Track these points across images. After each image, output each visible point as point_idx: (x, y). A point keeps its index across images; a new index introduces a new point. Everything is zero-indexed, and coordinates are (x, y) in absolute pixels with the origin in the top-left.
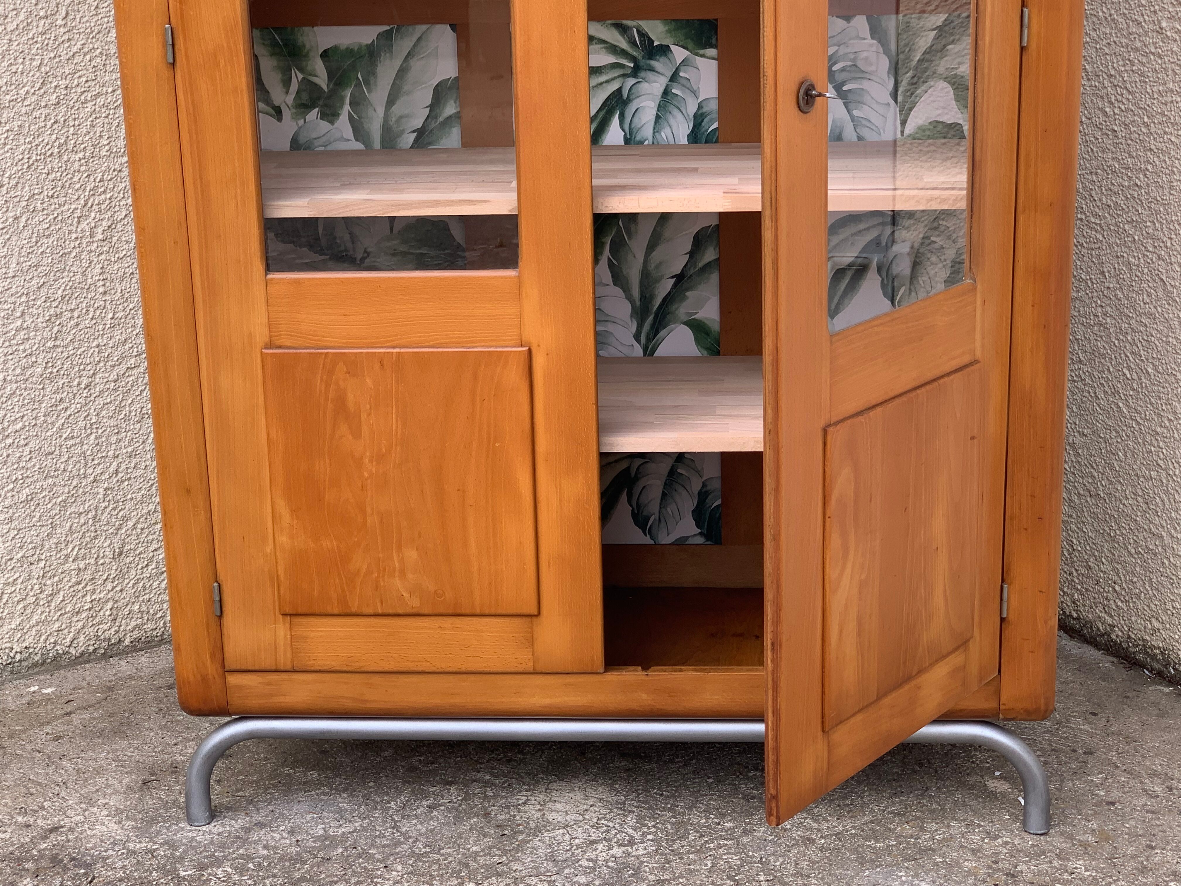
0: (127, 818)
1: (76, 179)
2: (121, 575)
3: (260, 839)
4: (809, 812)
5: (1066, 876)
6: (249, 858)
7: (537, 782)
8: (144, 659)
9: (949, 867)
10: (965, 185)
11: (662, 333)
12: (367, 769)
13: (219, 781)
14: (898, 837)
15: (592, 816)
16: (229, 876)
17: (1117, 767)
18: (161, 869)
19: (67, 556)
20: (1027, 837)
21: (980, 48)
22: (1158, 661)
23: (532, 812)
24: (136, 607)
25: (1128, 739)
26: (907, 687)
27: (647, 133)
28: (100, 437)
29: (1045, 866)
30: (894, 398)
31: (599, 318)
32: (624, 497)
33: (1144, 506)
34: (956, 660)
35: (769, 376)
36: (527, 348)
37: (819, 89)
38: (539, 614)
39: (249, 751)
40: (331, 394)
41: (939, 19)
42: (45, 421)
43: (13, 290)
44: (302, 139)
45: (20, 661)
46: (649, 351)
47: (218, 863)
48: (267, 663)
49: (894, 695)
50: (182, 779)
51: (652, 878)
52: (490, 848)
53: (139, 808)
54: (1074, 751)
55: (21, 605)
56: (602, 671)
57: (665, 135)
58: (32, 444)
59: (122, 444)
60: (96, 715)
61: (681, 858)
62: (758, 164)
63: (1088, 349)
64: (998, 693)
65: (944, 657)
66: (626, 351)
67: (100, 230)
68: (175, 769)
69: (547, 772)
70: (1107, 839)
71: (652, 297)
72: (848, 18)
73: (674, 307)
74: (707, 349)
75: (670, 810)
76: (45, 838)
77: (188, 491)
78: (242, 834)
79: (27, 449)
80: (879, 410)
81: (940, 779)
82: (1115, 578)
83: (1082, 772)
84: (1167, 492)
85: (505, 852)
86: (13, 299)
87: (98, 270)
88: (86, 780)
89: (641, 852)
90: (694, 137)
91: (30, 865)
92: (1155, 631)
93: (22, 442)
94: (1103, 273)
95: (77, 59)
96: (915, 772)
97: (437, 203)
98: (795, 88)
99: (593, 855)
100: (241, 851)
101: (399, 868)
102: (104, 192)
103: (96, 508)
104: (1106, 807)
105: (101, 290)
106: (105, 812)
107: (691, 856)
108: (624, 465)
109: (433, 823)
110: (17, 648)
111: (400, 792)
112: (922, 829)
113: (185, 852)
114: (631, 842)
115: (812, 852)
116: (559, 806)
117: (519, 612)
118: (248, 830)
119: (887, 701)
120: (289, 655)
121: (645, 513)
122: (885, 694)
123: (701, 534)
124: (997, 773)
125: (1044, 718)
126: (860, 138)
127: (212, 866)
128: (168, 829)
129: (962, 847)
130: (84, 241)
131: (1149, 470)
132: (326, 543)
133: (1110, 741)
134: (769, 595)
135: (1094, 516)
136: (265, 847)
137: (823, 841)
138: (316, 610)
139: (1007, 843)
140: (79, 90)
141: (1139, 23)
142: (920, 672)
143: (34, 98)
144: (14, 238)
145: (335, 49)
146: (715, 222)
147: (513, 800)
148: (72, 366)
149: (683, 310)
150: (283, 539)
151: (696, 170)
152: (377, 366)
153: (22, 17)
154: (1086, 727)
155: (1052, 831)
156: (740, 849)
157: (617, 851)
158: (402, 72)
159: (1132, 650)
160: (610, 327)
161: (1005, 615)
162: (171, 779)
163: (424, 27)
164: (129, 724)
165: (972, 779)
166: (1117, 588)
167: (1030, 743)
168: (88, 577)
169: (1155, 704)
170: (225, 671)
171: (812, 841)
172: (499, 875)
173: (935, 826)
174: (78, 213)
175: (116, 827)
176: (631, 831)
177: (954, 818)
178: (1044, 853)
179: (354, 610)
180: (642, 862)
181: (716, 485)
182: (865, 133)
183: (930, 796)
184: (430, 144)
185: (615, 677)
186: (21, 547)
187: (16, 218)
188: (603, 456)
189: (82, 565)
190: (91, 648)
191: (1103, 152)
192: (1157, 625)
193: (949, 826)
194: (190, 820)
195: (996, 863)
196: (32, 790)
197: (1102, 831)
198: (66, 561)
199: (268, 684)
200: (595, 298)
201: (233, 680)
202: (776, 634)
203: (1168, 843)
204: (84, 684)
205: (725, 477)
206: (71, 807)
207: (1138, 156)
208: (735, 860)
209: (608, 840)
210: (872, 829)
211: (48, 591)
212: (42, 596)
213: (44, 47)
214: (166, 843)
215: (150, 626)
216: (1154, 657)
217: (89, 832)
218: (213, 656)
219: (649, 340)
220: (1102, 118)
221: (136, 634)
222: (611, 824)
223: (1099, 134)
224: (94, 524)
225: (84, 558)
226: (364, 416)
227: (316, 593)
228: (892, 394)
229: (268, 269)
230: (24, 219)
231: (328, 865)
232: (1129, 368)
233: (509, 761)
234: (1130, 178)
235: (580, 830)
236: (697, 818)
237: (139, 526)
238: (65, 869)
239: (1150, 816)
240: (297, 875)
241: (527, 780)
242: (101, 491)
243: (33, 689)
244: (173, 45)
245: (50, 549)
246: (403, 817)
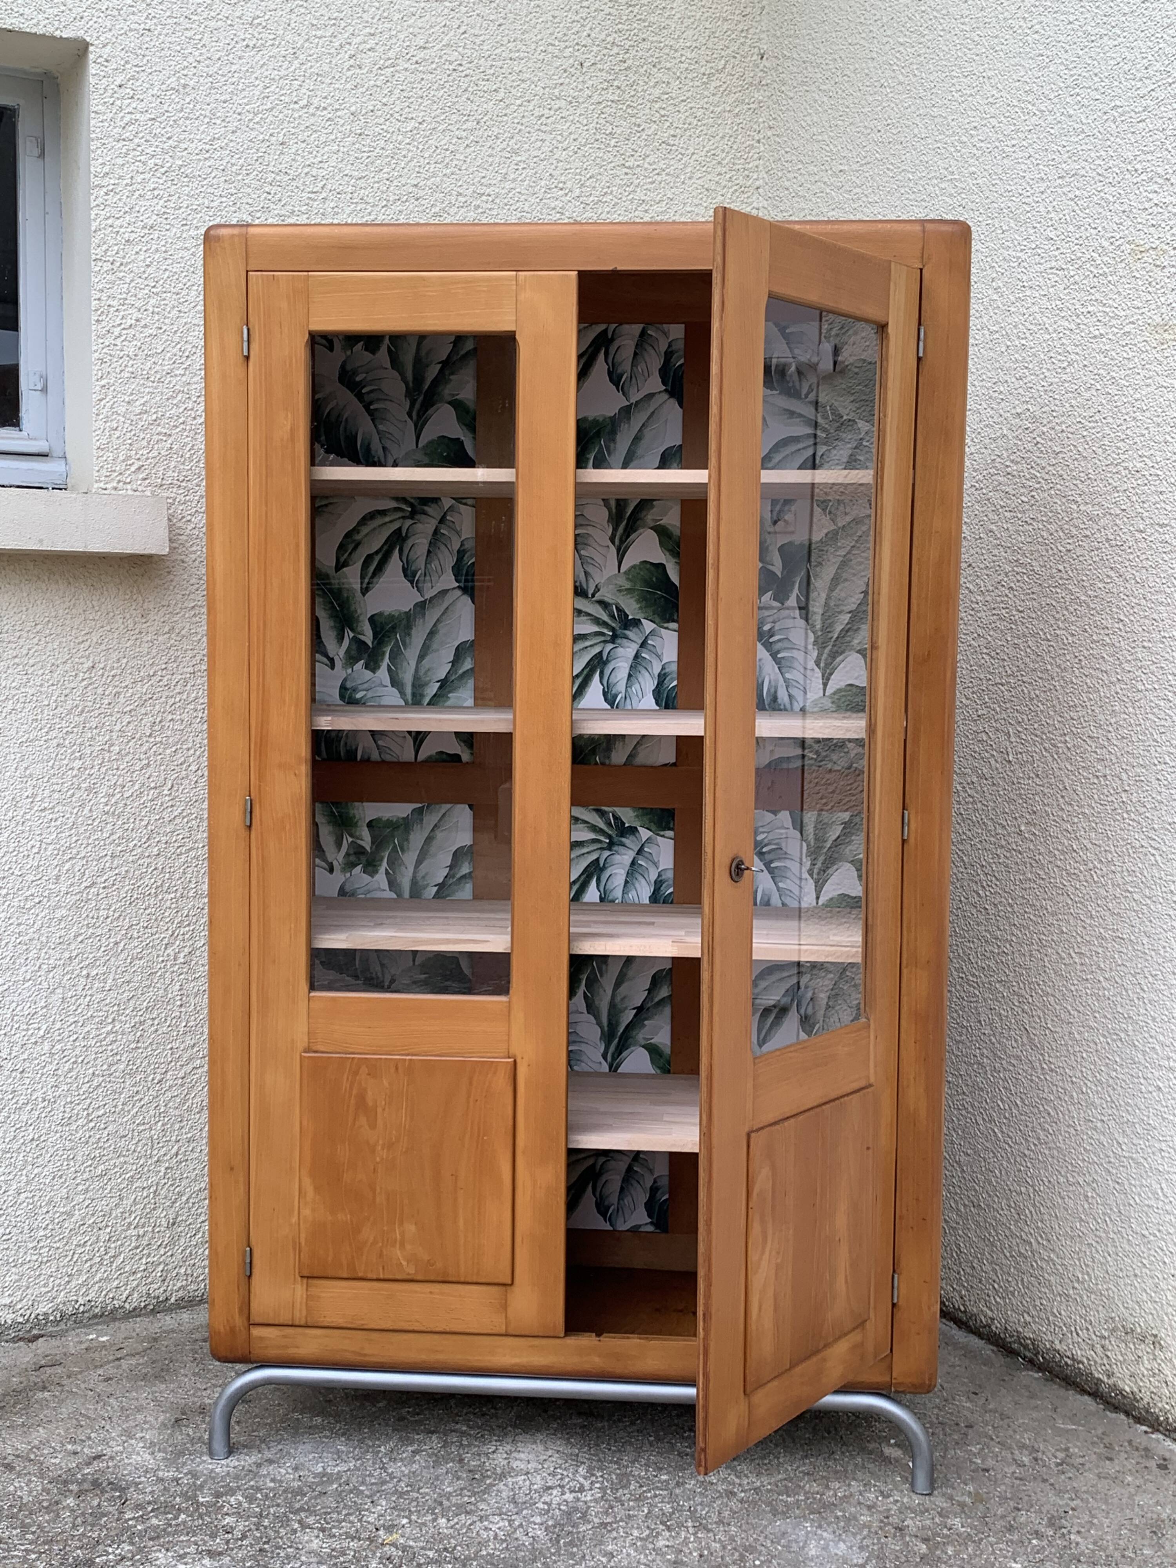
0: (159, 1450)
1: (167, 914)
2: (173, 1242)
3: (269, 1474)
4: (733, 1469)
5: (945, 1531)
6: (258, 1489)
7: (506, 1434)
8: (185, 1316)
9: (848, 1520)
10: (860, 944)
11: (624, 1054)
12: (363, 1417)
13: (238, 1422)
14: (806, 1493)
15: (550, 1466)
16: (240, 1504)
17: (992, 1439)
18: (184, 1495)
19: (130, 1224)
20: (914, 1496)
21: (871, 839)
22: (1029, 1350)
23: (500, 1459)
24: (183, 1270)
25: (1003, 1417)
26: (814, 1359)
27: (618, 894)
28: (166, 1124)
29: (928, 1522)
30: (805, 1111)
31: (572, 1038)
32: (590, 1189)
33: (1016, 1216)
34: (855, 1337)
35: (704, 1089)
36: (512, 1060)
37: (747, 864)
38: (512, 1284)
39: (266, 1398)
40: (354, 1092)
41: (846, 816)
42: (123, 1109)
43: (108, 1001)
44: (348, 888)
45: (83, 1312)
46: (614, 1068)
47: (232, 1492)
48: (285, 1318)
49: (804, 1365)
50: (207, 1419)
51: (596, 1520)
52: (462, 1489)
53: (170, 1442)
54: (957, 1424)
55: (88, 1264)
56: (562, 1335)
57: (632, 895)
58: (110, 1128)
59: (183, 1131)
60: (141, 1361)
61: (623, 1505)
62: (699, 921)
63: (969, 1083)
64: (890, 1368)
65: (846, 1334)
66: (596, 1067)
67: (182, 955)
68: (203, 1410)
69: (515, 1426)
70: (981, 1501)
71: (618, 1024)
72: (775, 813)
73: (634, 1033)
74: (659, 1068)
75: (616, 1463)
76: (88, 1464)
77: (232, 1169)
78: (254, 1468)
79: (106, 1132)
80: (792, 1120)
81: (844, 1444)
82: (995, 1278)
83: (962, 1443)
84: (1034, 1205)
85: (474, 1494)
86: (107, 1008)
87: (178, 987)
88: (128, 1416)
89: (589, 1498)
90: (655, 898)
91: (74, 1487)
92: (1027, 1324)
93: (102, 1126)
94: (980, 1022)
95: (177, 821)
96: (824, 1438)
97: (448, 941)
98: (728, 862)
99: (547, 1498)
100: (252, 1483)
101: (384, 1503)
102: (189, 925)
103: (157, 1184)
104: (981, 1473)
105: (179, 1003)
106: (141, 1445)
107: (631, 1503)
108: (591, 1162)
109: (415, 1466)
110: (81, 1301)
111: (389, 1438)
112: (827, 1487)
113: (205, 1482)
114: (581, 1489)
115: (734, 1504)
116: (522, 1456)
117: (496, 1281)
118: (259, 1465)
119: (798, 1370)
120: (304, 1313)
121: (606, 1203)
122: (797, 1364)
123: (651, 1223)
124: (892, 1441)
125: (928, 1392)
126: (783, 904)
127: (226, 1494)
128: (192, 1461)
129: (859, 1503)
130: (169, 964)
131: (1020, 1186)
132: (340, 1216)
133: (987, 1417)
134: (701, 1273)
135: (977, 1224)
136: (273, 1480)
137: (743, 1494)
138: (330, 1274)
139: (897, 1501)
140: (176, 845)
141: (1004, 827)
142: (827, 1346)
143: (140, 850)
144: (113, 959)
145: (378, 820)
146: (669, 966)
147: (485, 1449)
148: (149, 1064)
149: (641, 1035)
150: (307, 1212)
151: (653, 923)
152: (393, 1070)
153: (137, 787)
154: (968, 1405)
155: (936, 1492)
156: (672, 1498)
157: (569, 1496)
158: (429, 839)
159: (1008, 1340)
160: (583, 1047)
161: (895, 1301)
162: (199, 1419)
163: (449, 806)
164: (168, 1371)
165: (871, 1446)
166: (996, 1286)
167: (919, 1417)
168: (145, 1243)
169: (1027, 1387)
170: (251, 1325)
171: (734, 1494)
172: (467, 1513)
173: (837, 1485)
174: (166, 941)
175: (149, 1457)
176: (581, 1480)
177: (854, 1479)
178: (927, 1510)
179: (360, 1275)
180: (589, 1507)
181: (664, 1182)
182: (788, 901)
183: (835, 1459)
184: (448, 895)
185: (573, 1341)
186: (93, 1215)
187: (116, 943)
188: (571, 1152)
189: (141, 1233)
190: (143, 1304)
191: (978, 925)
192: (1028, 1319)
193: (849, 1485)
194: (211, 1454)
195: (887, 1517)
196: (83, 1423)
197: (977, 1494)
198: (128, 1229)
199: (285, 1337)
200: (569, 1024)
201: (256, 1332)
202: (707, 1306)
203: (1032, 1506)
204: (134, 1334)
205: (672, 1175)
206: (113, 1439)
207: (1005, 930)
208: (668, 1508)
209: (562, 1487)
210: (786, 1486)
211: (112, 1253)
212: (106, 1257)
213: (152, 811)
214: (189, 1472)
215: (193, 1287)
216: (1026, 1347)
217: (126, 1461)
218: (241, 1310)
219: (614, 1059)
220: (977, 899)
221: (181, 1294)
222: (565, 1473)
223: (974, 911)
224: (154, 1198)
225: (143, 1227)
226: (379, 1110)
227: (330, 1259)
228: (802, 1109)
229: (312, 988)
230: (122, 944)
231: (324, 1498)
232: (1002, 1100)
233: (483, 1415)
234: (999, 947)
235: (539, 1477)
236: (638, 1470)
237: (191, 1201)
238: (103, 1491)
239: (1018, 1482)
240: (297, 1506)
241: (497, 1432)
242: (163, 1169)
243: (91, 1337)
244: (251, 812)
245: (116, 1218)
246: (390, 1460)
